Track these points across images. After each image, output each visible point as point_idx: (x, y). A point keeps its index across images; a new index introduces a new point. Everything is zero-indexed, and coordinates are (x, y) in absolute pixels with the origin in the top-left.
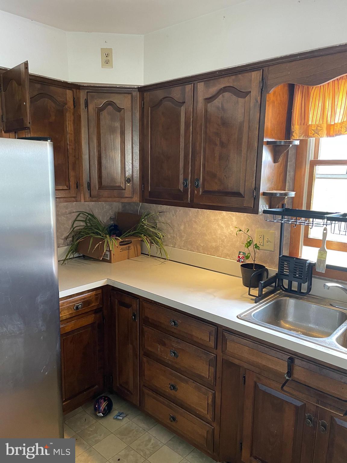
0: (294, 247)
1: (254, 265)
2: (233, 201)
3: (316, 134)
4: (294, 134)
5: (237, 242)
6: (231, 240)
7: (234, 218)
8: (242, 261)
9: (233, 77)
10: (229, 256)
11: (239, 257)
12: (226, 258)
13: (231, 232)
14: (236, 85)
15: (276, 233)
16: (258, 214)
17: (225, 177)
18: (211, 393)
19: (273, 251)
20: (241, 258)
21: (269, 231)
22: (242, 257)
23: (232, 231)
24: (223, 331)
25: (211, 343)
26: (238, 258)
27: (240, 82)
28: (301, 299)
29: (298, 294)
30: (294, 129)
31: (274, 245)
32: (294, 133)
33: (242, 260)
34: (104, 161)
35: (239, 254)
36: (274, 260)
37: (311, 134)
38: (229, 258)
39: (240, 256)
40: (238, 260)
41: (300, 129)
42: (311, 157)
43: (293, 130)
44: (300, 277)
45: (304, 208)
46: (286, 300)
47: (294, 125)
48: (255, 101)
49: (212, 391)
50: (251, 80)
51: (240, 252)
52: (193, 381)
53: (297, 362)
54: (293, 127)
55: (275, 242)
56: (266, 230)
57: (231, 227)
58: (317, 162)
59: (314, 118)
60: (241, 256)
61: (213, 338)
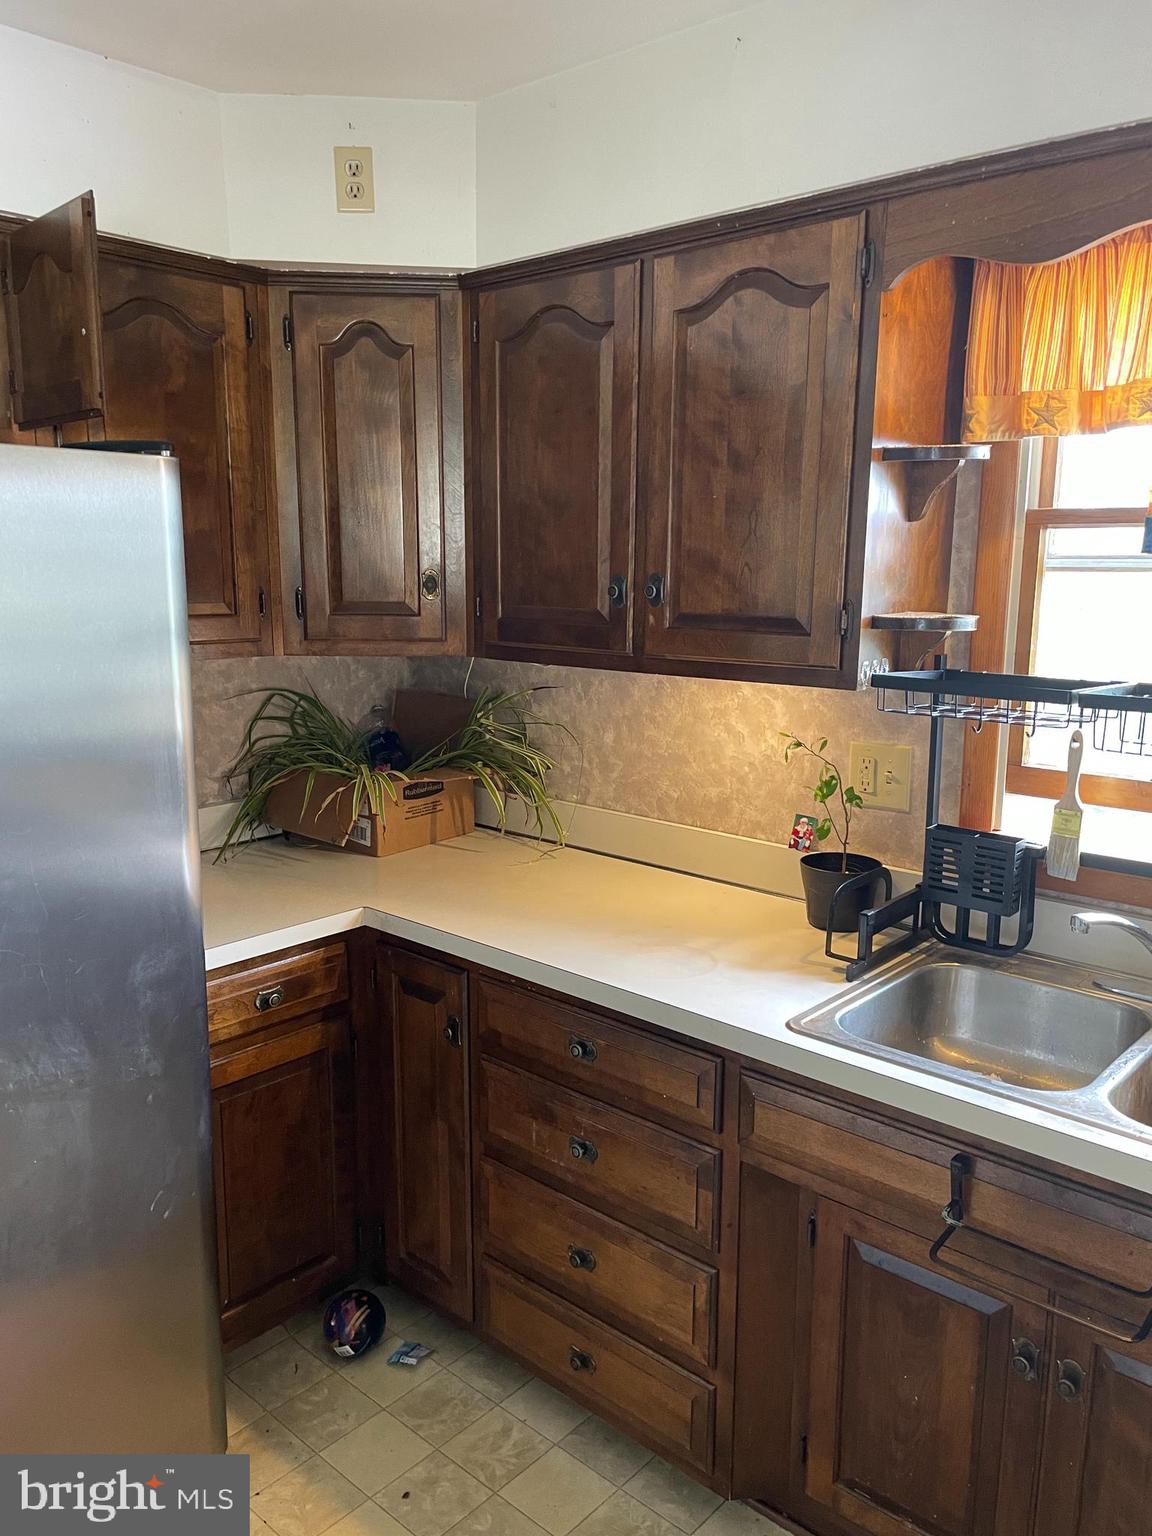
0: (977, 798)
1: (844, 857)
2: (773, 647)
3: (1045, 425)
4: (973, 425)
5: (790, 783)
6: (769, 778)
7: (779, 706)
8: (805, 847)
9: (770, 239)
10: (763, 831)
11: (796, 832)
12: (754, 836)
13: (769, 752)
14: (781, 263)
15: (918, 753)
16: (855, 689)
17: (746, 569)
18: (705, 1275)
19: (908, 810)
20: (801, 835)
21: (894, 745)
22: (805, 834)
23: (772, 746)
24: (743, 1071)
25: (703, 1111)
26: (793, 836)
27: (791, 254)
28: (999, 966)
29: (990, 952)
30: (972, 408)
31: (911, 791)
32: (973, 420)
33: (807, 844)
34: (347, 522)
35: (797, 823)
36: (912, 841)
37: (1027, 423)
38: (763, 837)
39: (798, 828)
40: (792, 843)
41: (993, 407)
42: (1030, 500)
43: (970, 412)
44: (997, 896)
45: (1008, 669)
46: (948, 971)
47: (972, 395)
48: (842, 317)
49: (706, 1268)
50: (829, 246)
51: (799, 817)
52: (643, 1236)
53: (984, 1168)
54: (971, 401)
55: (912, 782)
56: (883, 742)
57: (769, 734)
58: (1048, 517)
59: (1037, 371)
60: (802, 829)
61: (708, 1097)
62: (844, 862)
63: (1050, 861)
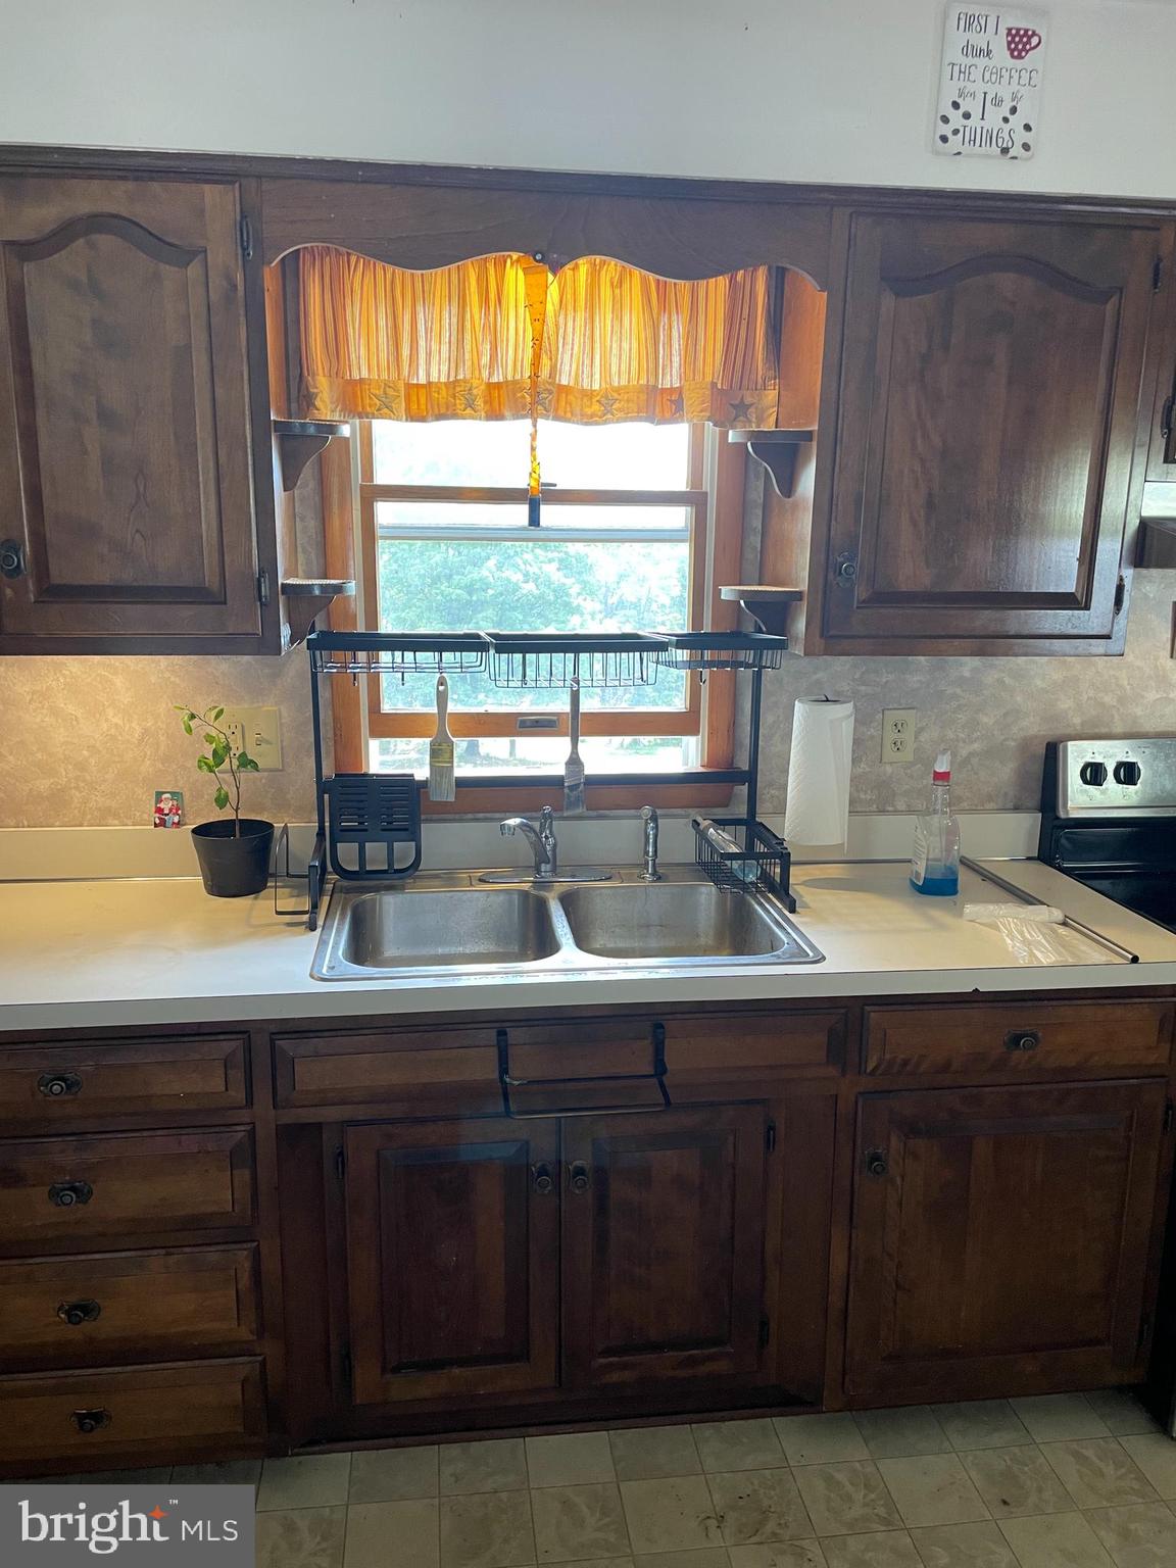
0: (349, 746)
1: (237, 822)
4: (318, 403)
5: (143, 761)
6: (117, 759)
7: (119, 681)
8: (174, 823)
10: (116, 815)
11: (160, 810)
12: (103, 822)
13: (113, 731)
15: (285, 714)
16: (280, 654)
18: (245, 1252)
19: (281, 768)
20: (166, 812)
21: (260, 707)
22: (171, 810)
23: (116, 724)
24: (274, 1037)
25: (231, 1093)
26: (157, 815)
30: (317, 388)
31: (282, 749)
32: (318, 399)
33: (176, 819)
35: (159, 800)
36: (289, 796)
37: (370, 407)
38: (116, 822)
39: (162, 805)
40: (158, 821)
41: (331, 384)
43: (315, 391)
47: (314, 375)
48: (225, 283)
49: (245, 1246)
50: (203, 211)
51: (159, 794)
54: (314, 380)
55: (282, 741)
56: (246, 706)
57: (110, 712)
60: (166, 806)
61: (238, 1075)
62: (237, 828)
63: (431, 790)
